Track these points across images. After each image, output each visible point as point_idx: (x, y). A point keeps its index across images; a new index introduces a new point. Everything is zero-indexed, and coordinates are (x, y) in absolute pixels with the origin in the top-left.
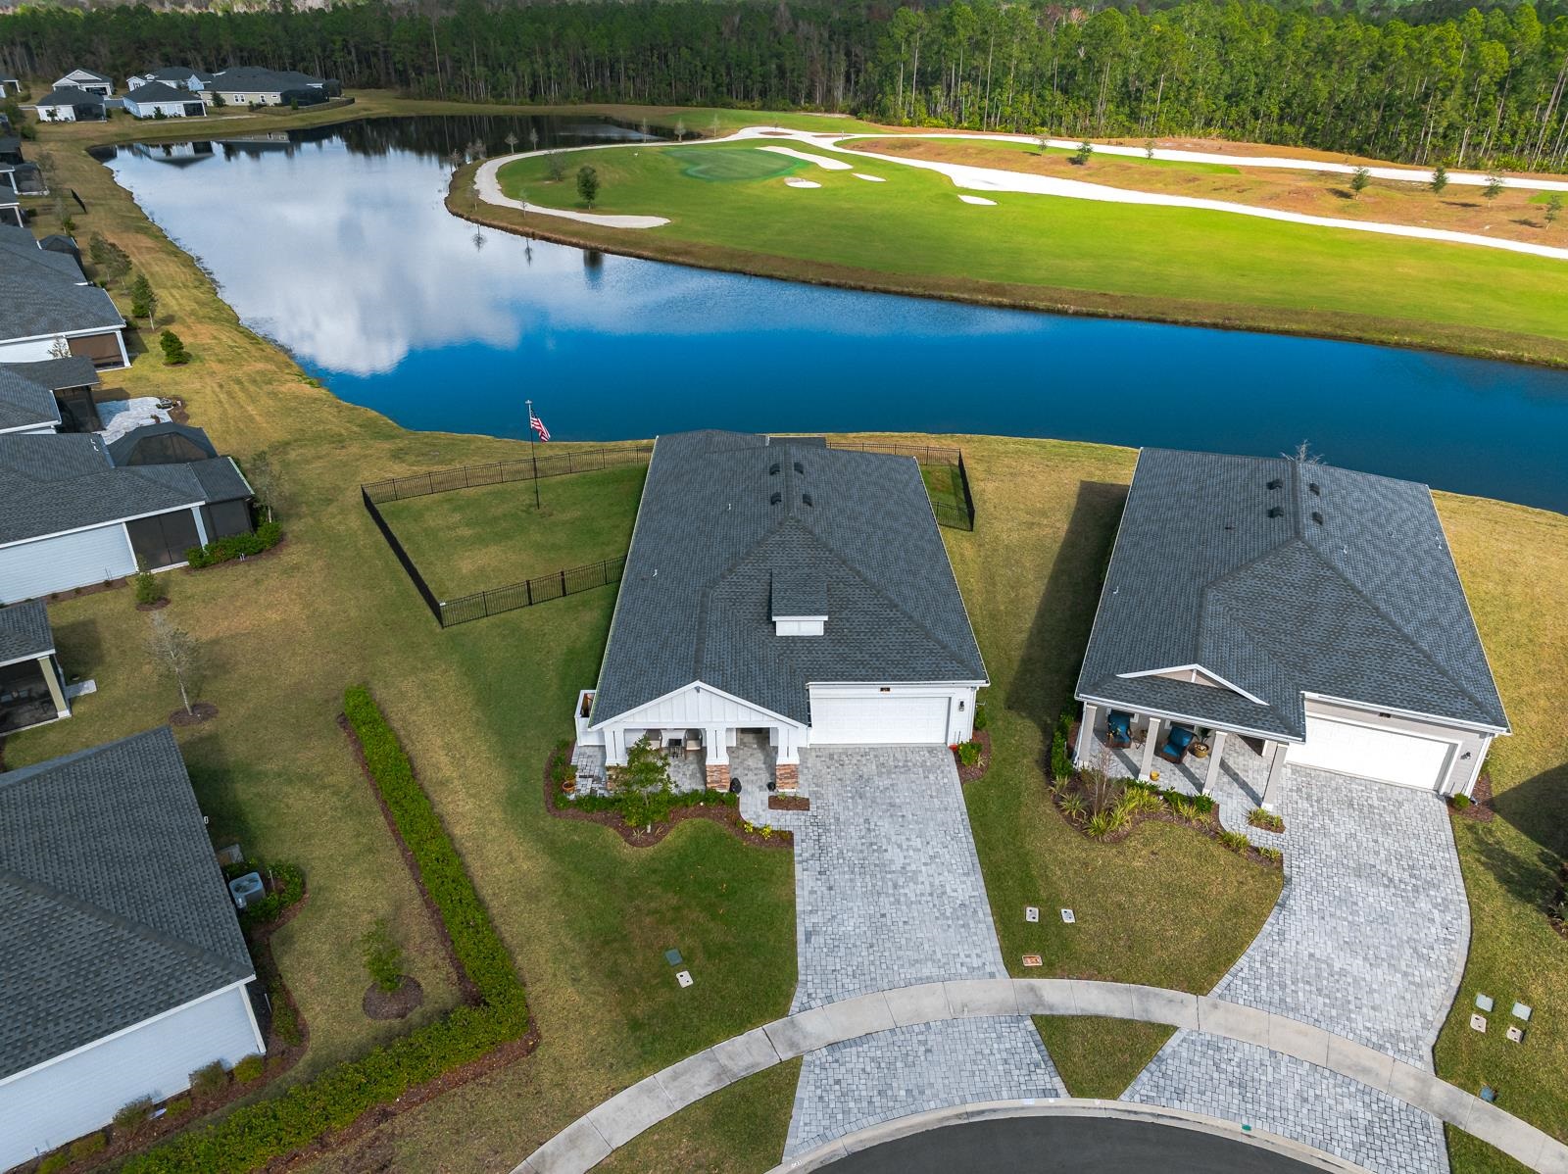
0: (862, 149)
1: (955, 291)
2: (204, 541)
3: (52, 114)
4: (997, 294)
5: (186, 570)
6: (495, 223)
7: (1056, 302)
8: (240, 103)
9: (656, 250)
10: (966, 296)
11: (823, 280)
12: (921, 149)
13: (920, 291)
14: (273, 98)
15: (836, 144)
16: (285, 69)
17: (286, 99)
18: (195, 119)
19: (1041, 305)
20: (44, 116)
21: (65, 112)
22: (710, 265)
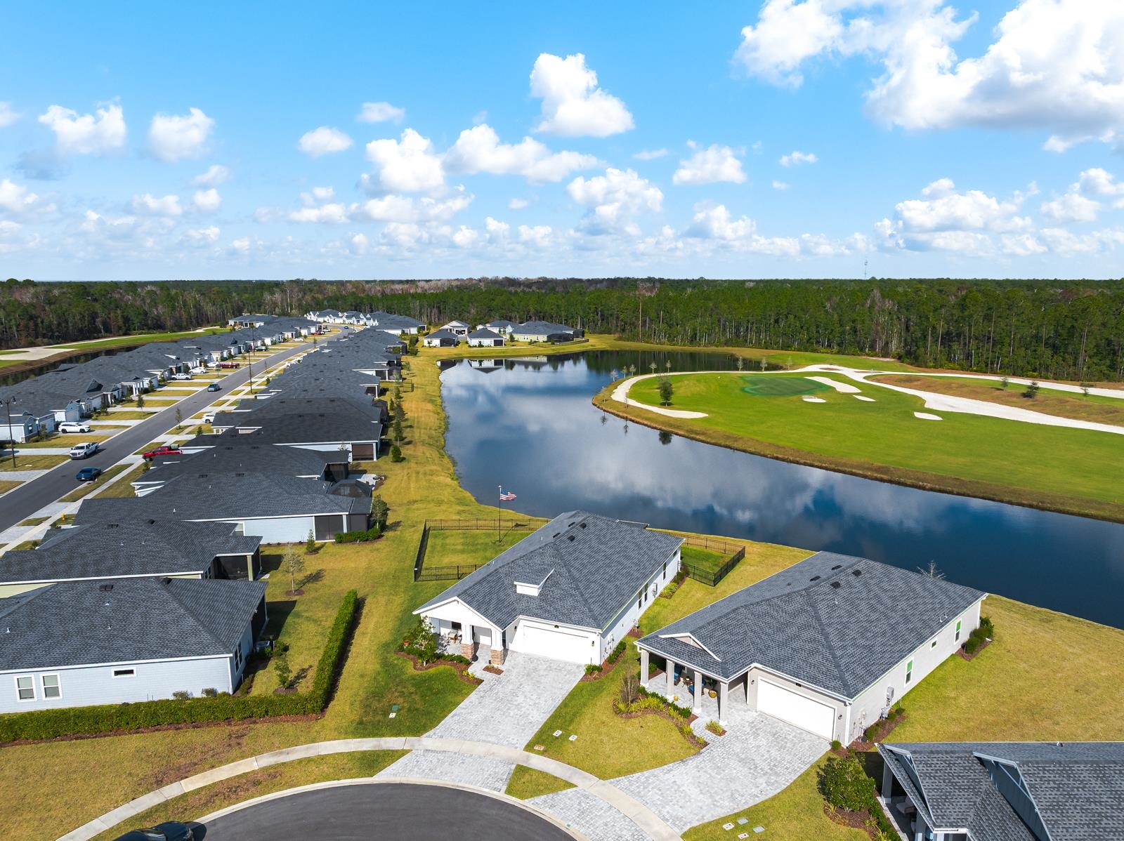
0: (879, 381)
1: (855, 468)
2: (345, 531)
3: (429, 343)
4: (882, 473)
5: (333, 543)
6: (610, 410)
7: (920, 481)
8: (526, 340)
9: (687, 431)
10: (861, 472)
11: (775, 455)
12: (919, 383)
13: (833, 466)
14: (543, 338)
15: (865, 378)
16: (561, 323)
17: (550, 338)
18: (498, 348)
19: (909, 482)
20: (426, 343)
21: (436, 342)
22: (713, 441)
